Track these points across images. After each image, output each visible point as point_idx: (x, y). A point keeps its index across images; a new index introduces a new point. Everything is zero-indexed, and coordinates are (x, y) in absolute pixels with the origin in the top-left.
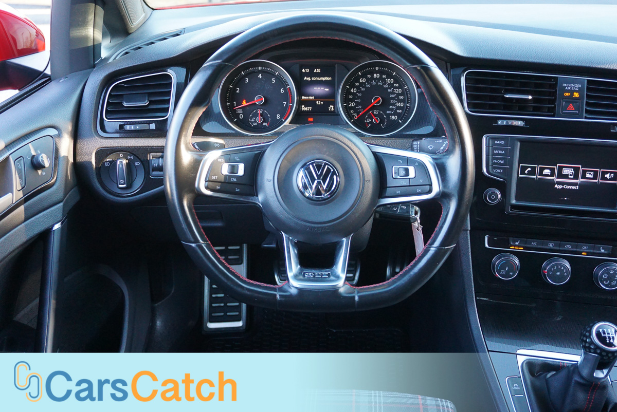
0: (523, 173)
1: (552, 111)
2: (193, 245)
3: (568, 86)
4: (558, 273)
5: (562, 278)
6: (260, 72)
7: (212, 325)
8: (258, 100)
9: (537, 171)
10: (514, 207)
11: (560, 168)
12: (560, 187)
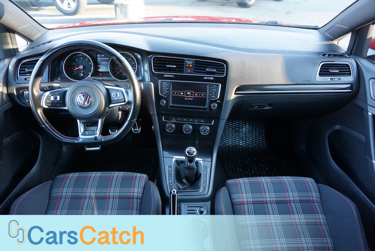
0: (174, 94)
1: (182, 72)
2: (43, 126)
3: (188, 62)
4: (187, 130)
5: (189, 131)
6: (81, 56)
7: (87, 149)
8: (81, 67)
9: (179, 93)
10: (171, 106)
11: (186, 92)
12: (187, 99)
